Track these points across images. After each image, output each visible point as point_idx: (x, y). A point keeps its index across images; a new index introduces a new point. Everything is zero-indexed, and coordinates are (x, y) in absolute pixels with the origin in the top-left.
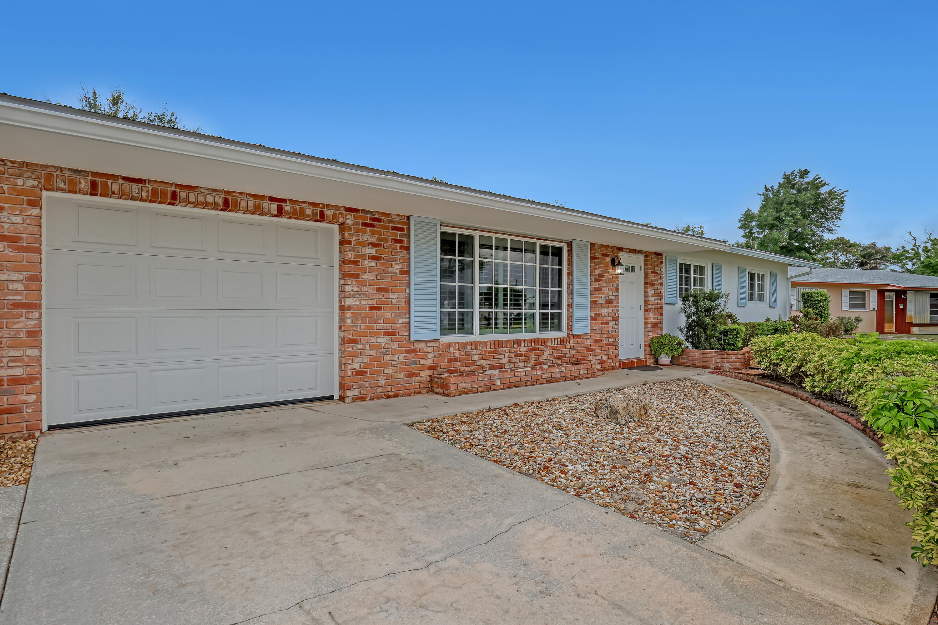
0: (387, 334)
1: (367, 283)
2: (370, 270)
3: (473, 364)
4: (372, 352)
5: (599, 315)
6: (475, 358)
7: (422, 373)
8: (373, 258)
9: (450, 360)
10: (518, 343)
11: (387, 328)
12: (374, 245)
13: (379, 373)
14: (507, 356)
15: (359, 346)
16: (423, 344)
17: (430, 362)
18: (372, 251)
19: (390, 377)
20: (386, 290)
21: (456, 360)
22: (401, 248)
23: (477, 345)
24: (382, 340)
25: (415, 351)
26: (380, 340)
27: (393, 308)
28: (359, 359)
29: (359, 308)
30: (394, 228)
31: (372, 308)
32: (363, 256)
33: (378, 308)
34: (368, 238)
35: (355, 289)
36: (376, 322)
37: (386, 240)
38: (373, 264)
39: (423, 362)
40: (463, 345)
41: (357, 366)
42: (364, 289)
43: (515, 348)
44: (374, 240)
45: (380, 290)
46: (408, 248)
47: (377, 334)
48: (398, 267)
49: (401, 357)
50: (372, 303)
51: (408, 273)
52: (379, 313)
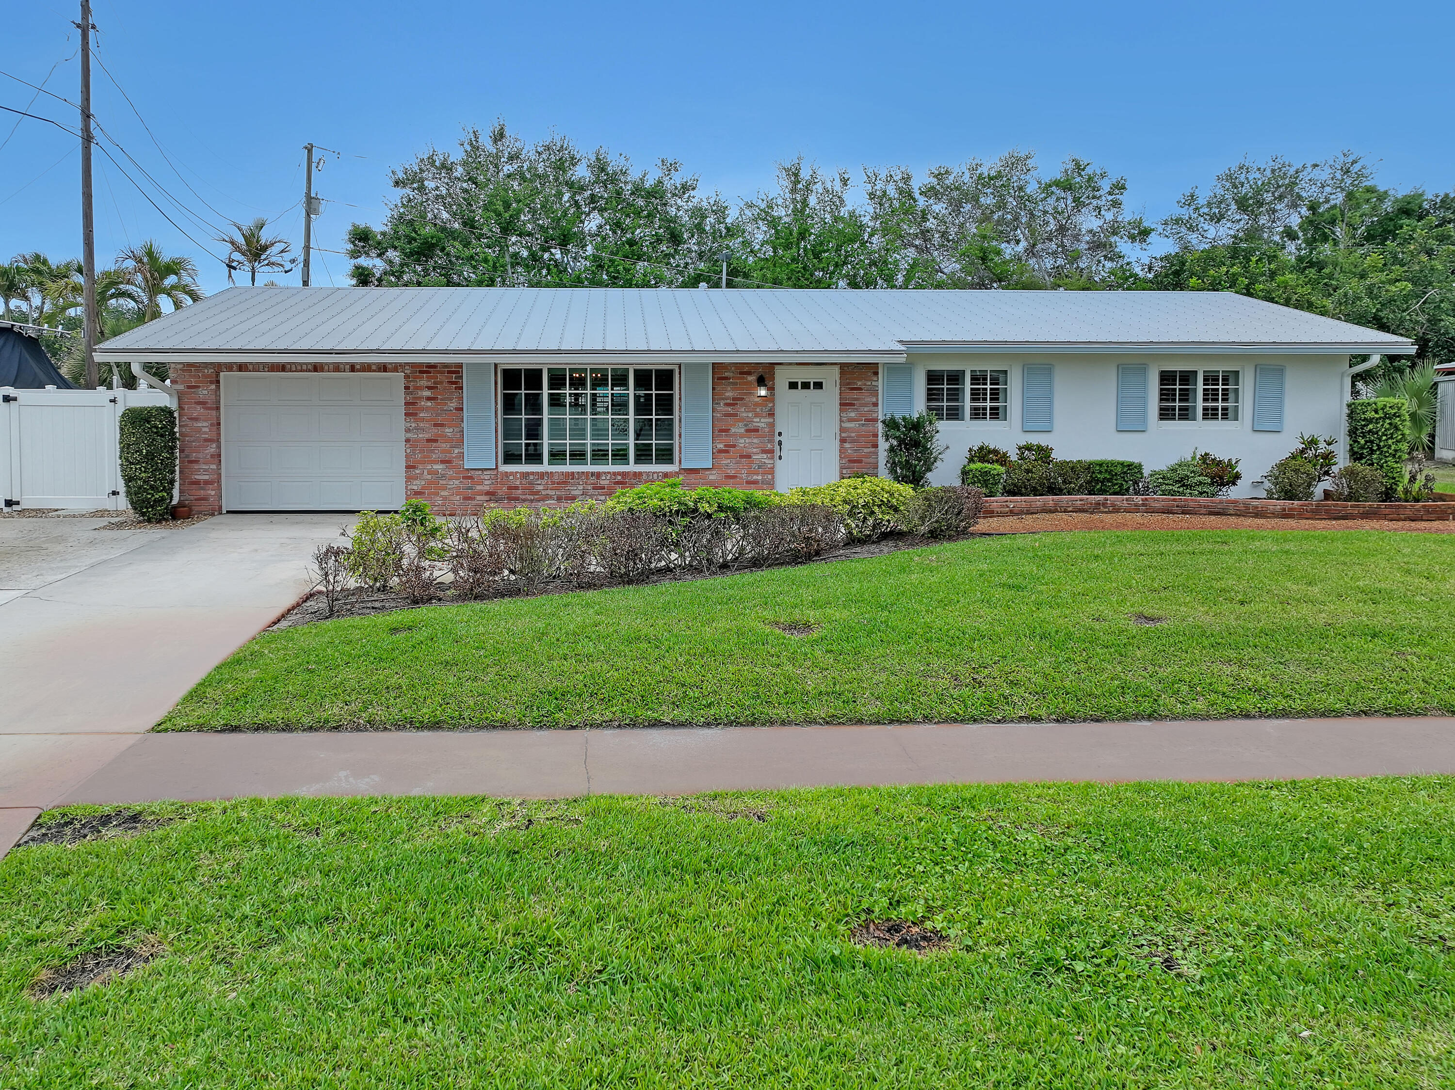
0: (443, 462)
1: (423, 420)
2: (427, 409)
3: (537, 493)
4: (429, 477)
5: (734, 446)
6: (540, 488)
7: (478, 498)
8: (429, 399)
9: (510, 488)
10: (598, 475)
11: (442, 456)
12: (429, 388)
13: (437, 494)
14: (581, 487)
15: (417, 472)
16: (480, 472)
17: (487, 488)
18: (427, 393)
19: (445, 498)
20: (442, 425)
21: (517, 488)
22: (456, 388)
23: (542, 475)
24: (439, 467)
25: (471, 478)
26: (435, 467)
27: (448, 440)
28: (418, 482)
29: (416, 441)
30: (449, 372)
31: (428, 441)
32: (420, 398)
33: (436, 441)
34: (424, 383)
35: (413, 425)
36: (432, 451)
37: (441, 383)
38: (429, 404)
39: (479, 488)
40: (525, 475)
41: (415, 488)
42: (422, 425)
43: (593, 480)
44: (429, 384)
45: (435, 425)
46: (461, 388)
47: (435, 462)
48: (453, 405)
49: (457, 482)
50: (427, 436)
51: (462, 409)
52: (434, 444)
